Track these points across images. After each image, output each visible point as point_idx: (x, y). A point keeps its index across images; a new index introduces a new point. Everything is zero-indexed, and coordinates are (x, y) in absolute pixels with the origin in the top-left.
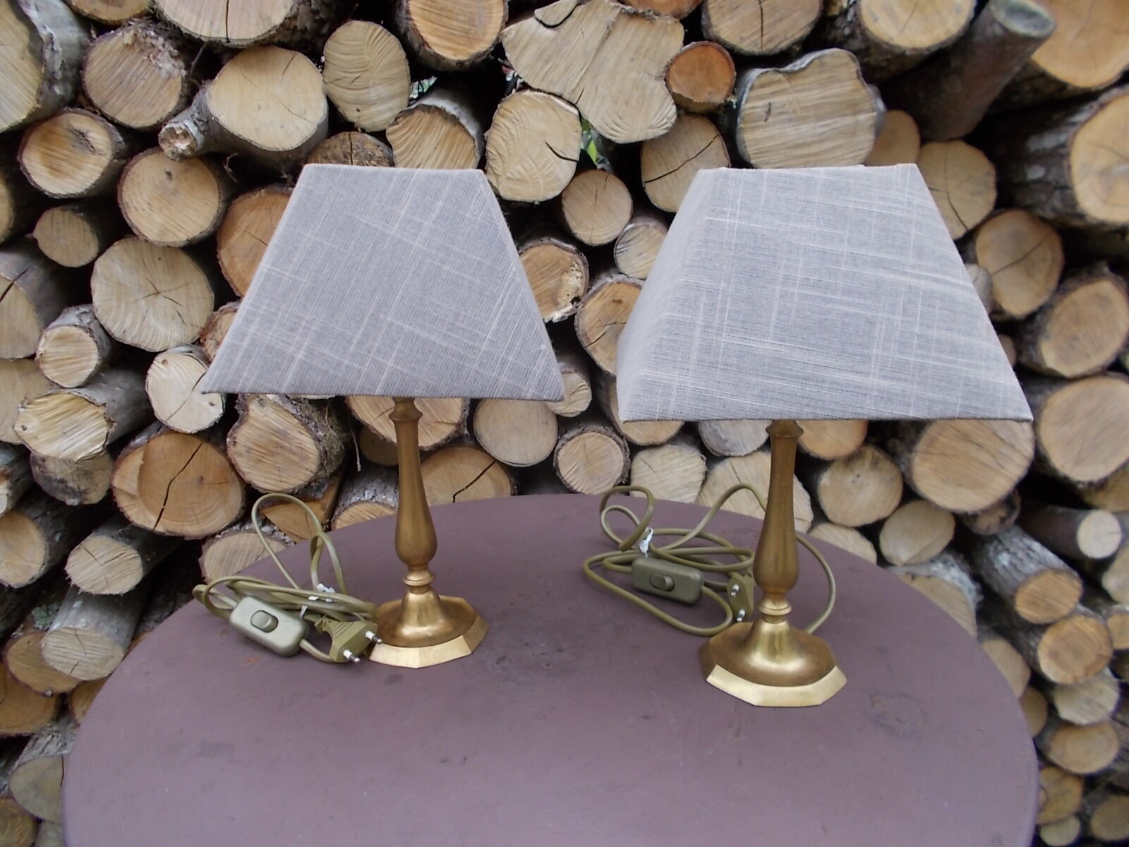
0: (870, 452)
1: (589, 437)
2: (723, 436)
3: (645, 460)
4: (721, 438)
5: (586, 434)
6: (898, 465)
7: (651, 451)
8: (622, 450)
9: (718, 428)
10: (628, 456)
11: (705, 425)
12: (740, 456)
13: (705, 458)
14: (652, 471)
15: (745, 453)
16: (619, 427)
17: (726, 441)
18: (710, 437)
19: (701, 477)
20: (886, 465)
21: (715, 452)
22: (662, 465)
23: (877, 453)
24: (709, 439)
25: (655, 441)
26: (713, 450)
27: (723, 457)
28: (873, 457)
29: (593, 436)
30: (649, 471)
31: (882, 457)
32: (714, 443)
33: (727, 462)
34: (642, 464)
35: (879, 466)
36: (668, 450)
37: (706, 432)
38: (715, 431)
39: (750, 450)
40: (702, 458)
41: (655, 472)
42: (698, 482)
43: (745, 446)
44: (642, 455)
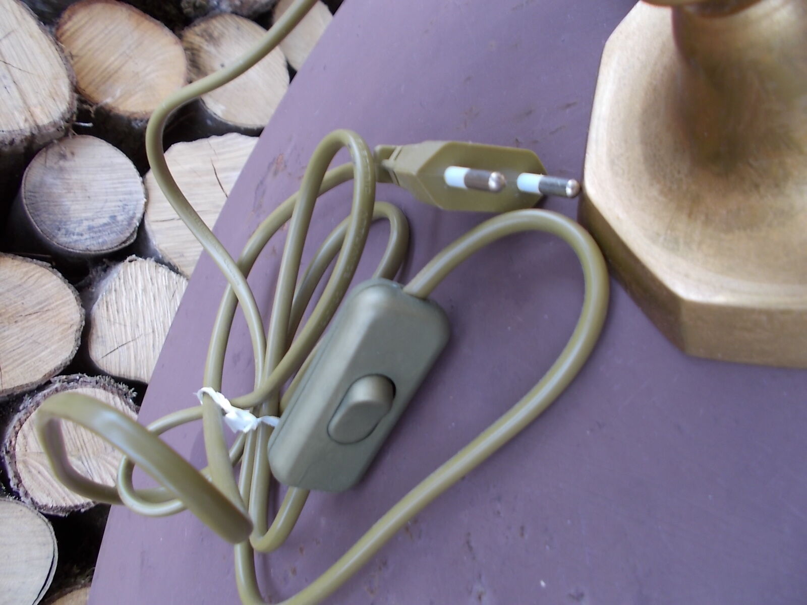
0: (193, 35)
1: (26, 445)
2: (105, 220)
3: (109, 351)
4: (105, 225)
5: (17, 449)
6: (222, 13)
7: (94, 337)
8: (72, 388)
9: (86, 224)
10: (88, 379)
11: (76, 241)
12: (146, 205)
13: (134, 256)
14: (131, 344)
15: (142, 196)
16: (27, 385)
17: (113, 217)
18: (100, 240)
19: (163, 270)
20: (216, 25)
21: (128, 239)
22: (125, 325)
23: (197, 29)
24: (104, 243)
25: (75, 328)
26: (124, 242)
27: (141, 228)
28: (202, 36)
29: (25, 437)
30: (128, 348)
31: (203, 26)
32: (113, 236)
33: (150, 227)
34: (113, 357)
35: (216, 34)
36: (99, 311)
37: (88, 243)
38: (90, 229)
39: (140, 188)
40: (131, 261)
41: (134, 340)
42: (170, 278)
43: (130, 193)
44: (98, 354)
